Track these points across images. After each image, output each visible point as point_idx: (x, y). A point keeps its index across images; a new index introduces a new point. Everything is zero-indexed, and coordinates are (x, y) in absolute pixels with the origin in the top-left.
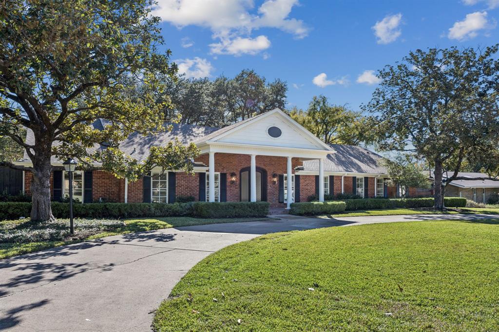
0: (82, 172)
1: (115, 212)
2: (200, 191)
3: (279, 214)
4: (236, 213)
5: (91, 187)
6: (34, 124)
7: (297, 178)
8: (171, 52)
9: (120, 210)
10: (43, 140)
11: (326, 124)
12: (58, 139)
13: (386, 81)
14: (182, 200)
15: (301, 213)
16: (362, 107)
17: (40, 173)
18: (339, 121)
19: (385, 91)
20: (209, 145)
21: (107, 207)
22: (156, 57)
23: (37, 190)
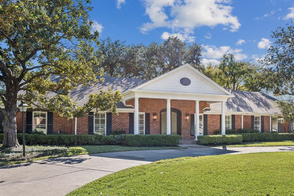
0: (46, 113)
1: (67, 141)
2: (130, 127)
3: (189, 144)
4: (154, 143)
5: (52, 123)
6: (5, 78)
7: (206, 116)
8: (93, 23)
9: (70, 140)
10: (11, 90)
11: (234, 75)
12: (22, 89)
13: (279, 40)
14: (116, 133)
15: (205, 143)
16: (259, 61)
17: (9, 113)
18: (243, 73)
19: (278, 48)
20: (134, 92)
21: (61, 137)
22: (83, 27)
23: (7, 125)
